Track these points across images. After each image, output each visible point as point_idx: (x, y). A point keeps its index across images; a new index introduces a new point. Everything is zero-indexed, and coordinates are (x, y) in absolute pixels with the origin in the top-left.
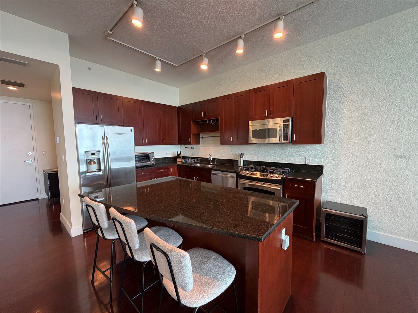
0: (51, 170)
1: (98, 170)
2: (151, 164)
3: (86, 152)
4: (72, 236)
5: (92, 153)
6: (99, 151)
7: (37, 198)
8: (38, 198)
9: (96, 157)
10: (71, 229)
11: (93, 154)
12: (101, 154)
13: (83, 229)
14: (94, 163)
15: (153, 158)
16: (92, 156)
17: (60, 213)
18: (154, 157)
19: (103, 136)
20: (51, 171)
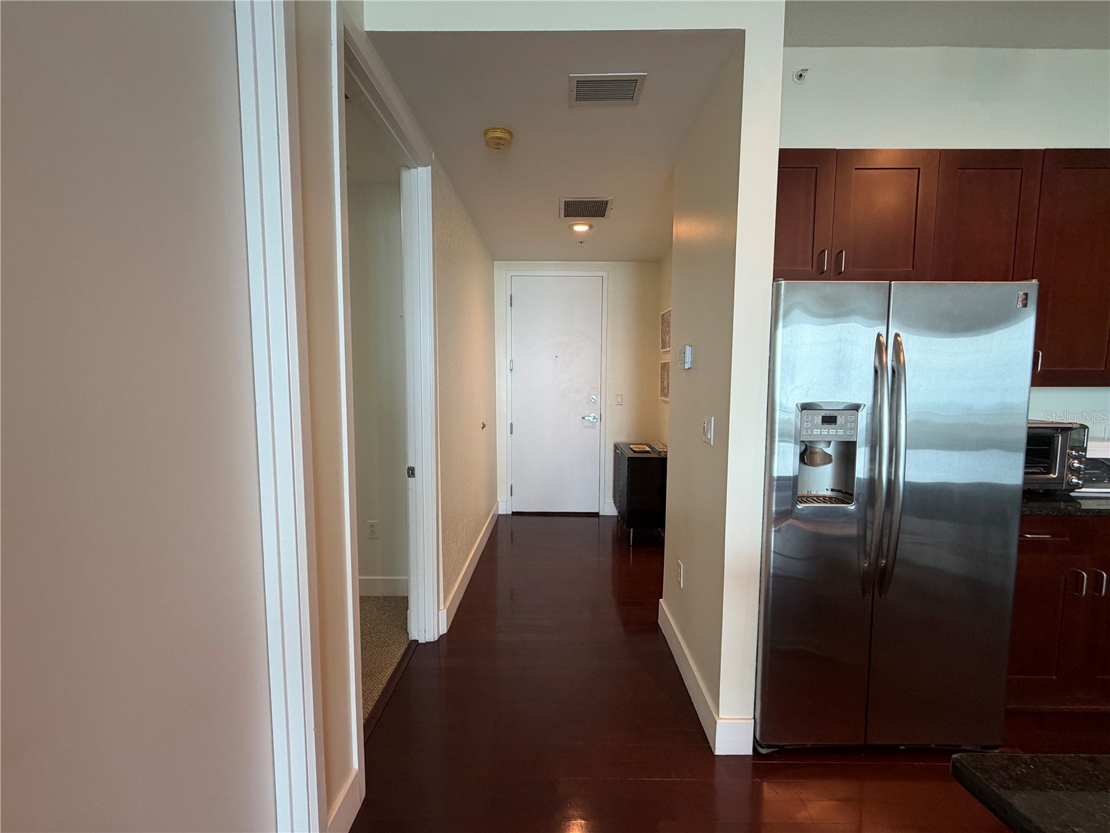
0: (631, 446)
1: (832, 490)
2: (1058, 487)
3: (805, 407)
4: (718, 752)
5: (824, 413)
6: (856, 408)
7: (597, 511)
8: (598, 513)
9: (841, 432)
10: (716, 723)
11: (829, 420)
12: (863, 417)
13: (758, 738)
14: (827, 459)
15: (1079, 458)
16: (826, 426)
17: (660, 600)
18: (1085, 450)
19: (879, 335)
20: (631, 449)
